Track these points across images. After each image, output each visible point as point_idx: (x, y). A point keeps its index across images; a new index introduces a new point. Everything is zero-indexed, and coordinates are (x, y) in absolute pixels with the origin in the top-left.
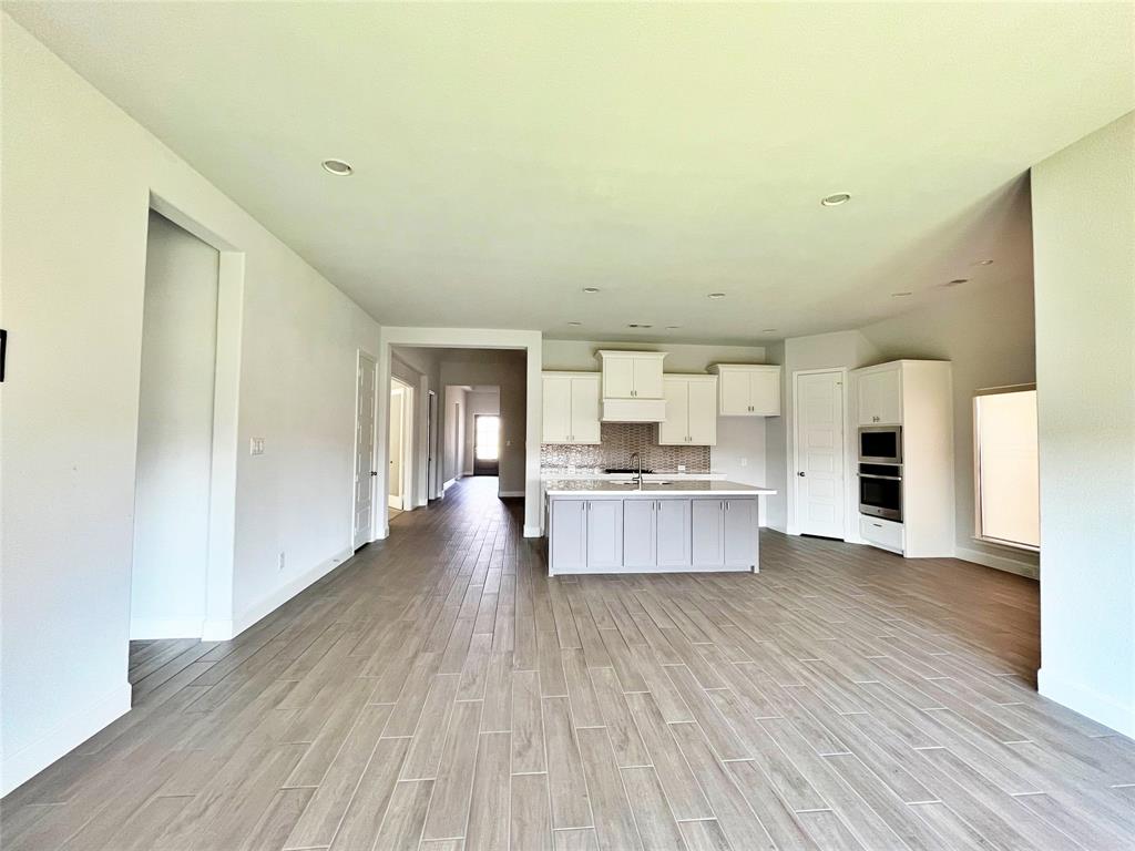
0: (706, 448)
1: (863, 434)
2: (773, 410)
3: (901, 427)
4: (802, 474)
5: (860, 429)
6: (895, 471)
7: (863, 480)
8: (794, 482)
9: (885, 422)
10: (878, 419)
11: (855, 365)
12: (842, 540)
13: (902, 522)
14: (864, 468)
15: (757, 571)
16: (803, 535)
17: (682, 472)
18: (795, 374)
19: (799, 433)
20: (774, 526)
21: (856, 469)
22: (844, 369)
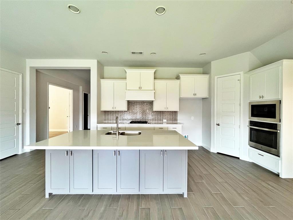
0: (175, 113)
1: (252, 105)
2: (205, 95)
3: (280, 101)
4: (218, 125)
5: (250, 103)
6: (274, 126)
7: (251, 129)
8: (214, 128)
9: (268, 98)
10: (263, 97)
11: (248, 70)
12: (239, 158)
13: (279, 157)
14: (252, 123)
15: (186, 196)
16: (218, 153)
17: (165, 122)
18: (216, 77)
19: (217, 106)
20: (205, 146)
21: (248, 123)
22: (242, 73)
